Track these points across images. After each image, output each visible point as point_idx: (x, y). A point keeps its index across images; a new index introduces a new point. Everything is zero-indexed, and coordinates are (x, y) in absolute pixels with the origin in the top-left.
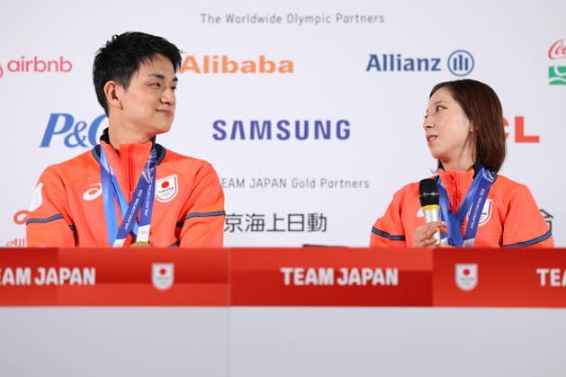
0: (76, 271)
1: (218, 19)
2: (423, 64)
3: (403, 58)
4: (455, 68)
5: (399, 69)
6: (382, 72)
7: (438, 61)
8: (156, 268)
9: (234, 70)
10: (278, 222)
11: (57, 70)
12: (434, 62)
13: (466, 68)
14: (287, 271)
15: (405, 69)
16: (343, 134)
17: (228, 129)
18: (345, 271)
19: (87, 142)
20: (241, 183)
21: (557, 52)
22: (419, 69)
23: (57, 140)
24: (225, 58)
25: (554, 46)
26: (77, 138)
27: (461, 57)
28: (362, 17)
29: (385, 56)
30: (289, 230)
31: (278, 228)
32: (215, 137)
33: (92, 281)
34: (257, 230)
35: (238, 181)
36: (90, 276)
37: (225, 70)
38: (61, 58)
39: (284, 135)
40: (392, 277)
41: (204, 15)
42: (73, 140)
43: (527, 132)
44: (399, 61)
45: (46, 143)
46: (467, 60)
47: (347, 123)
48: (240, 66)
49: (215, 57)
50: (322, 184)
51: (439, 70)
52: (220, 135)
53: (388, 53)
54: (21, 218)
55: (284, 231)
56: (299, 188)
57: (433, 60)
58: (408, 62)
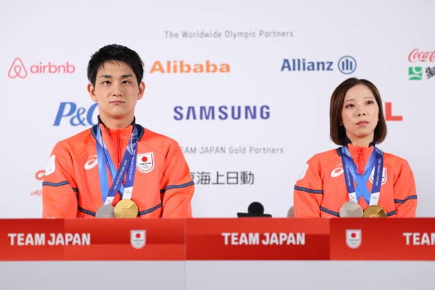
0: (77, 235)
1: (177, 35)
2: (321, 66)
3: (306, 62)
4: (343, 68)
5: (304, 69)
6: (292, 72)
7: (331, 63)
8: (134, 233)
9: (189, 71)
10: (220, 178)
11: (64, 71)
12: (329, 64)
13: (351, 69)
14: (226, 235)
15: (308, 69)
16: (265, 115)
17: (184, 112)
18: (267, 235)
19: (86, 122)
20: (193, 151)
21: (414, 57)
22: (318, 69)
23: (65, 121)
24: (182, 62)
25: (412, 52)
26: (79, 119)
27: (347, 61)
28: (278, 33)
29: (294, 61)
30: (228, 183)
31: (220, 181)
32: (175, 118)
33: (88, 243)
34: (205, 183)
35: (191, 149)
36: (87, 239)
37: (182, 71)
38: (68, 63)
39: (223, 116)
40: (301, 239)
41: (167, 32)
42: (76, 121)
43: (394, 113)
44: (304, 64)
45: (57, 123)
46: (351, 63)
47: (268, 108)
48: (193, 68)
49: (175, 62)
50: (250, 151)
51: (332, 70)
52: (178, 116)
53: (296, 58)
54: (40, 175)
55: (223, 184)
56: (234, 154)
57: (327, 63)
58: (311, 64)
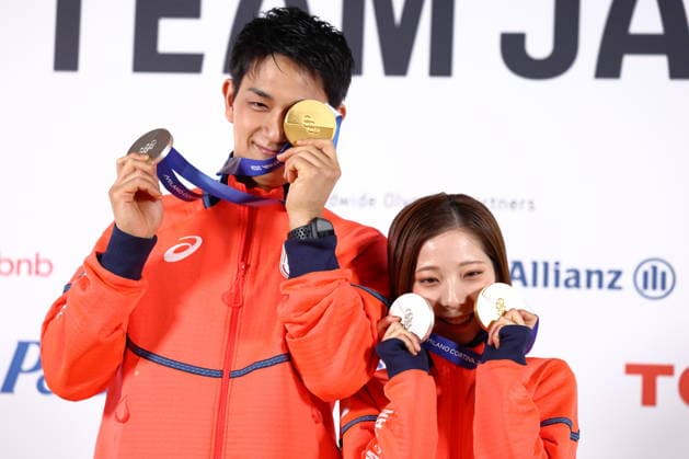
3: (562, 269)
4: (645, 286)
5: (557, 285)
6: (530, 288)
11: (30, 272)
12: (612, 276)
13: (663, 287)
15: (567, 284)
22: (589, 285)
27: (655, 269)
29: (535, 265)
38: (37, 255)
44: (557, 272)
45: (9, 386)
46: (664, 274)
51: (620, 288)
57: (610, 272)
58: (572, 274)
